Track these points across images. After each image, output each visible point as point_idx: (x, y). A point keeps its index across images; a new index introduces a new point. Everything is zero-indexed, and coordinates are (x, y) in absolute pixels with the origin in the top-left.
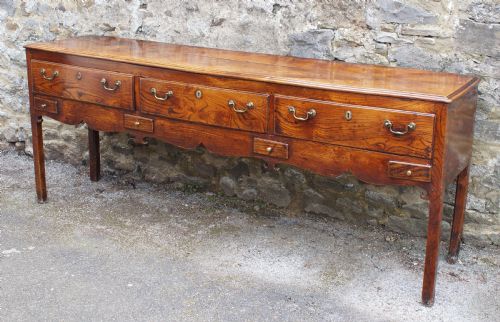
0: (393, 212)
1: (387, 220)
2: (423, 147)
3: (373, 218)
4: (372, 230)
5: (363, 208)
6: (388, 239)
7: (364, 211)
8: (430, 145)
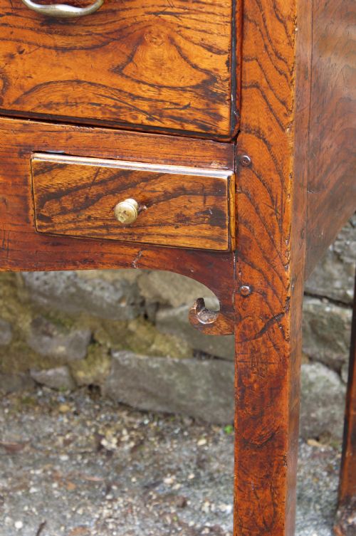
0: (124, 340)
1: (103, 367)
2: (191, 78)
3: (54, 361)
4: (52, 408)
5: (12, 326)
6: (110, 443)
7: (18, 335)
8: (219, 64)
